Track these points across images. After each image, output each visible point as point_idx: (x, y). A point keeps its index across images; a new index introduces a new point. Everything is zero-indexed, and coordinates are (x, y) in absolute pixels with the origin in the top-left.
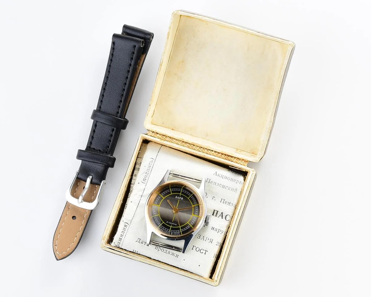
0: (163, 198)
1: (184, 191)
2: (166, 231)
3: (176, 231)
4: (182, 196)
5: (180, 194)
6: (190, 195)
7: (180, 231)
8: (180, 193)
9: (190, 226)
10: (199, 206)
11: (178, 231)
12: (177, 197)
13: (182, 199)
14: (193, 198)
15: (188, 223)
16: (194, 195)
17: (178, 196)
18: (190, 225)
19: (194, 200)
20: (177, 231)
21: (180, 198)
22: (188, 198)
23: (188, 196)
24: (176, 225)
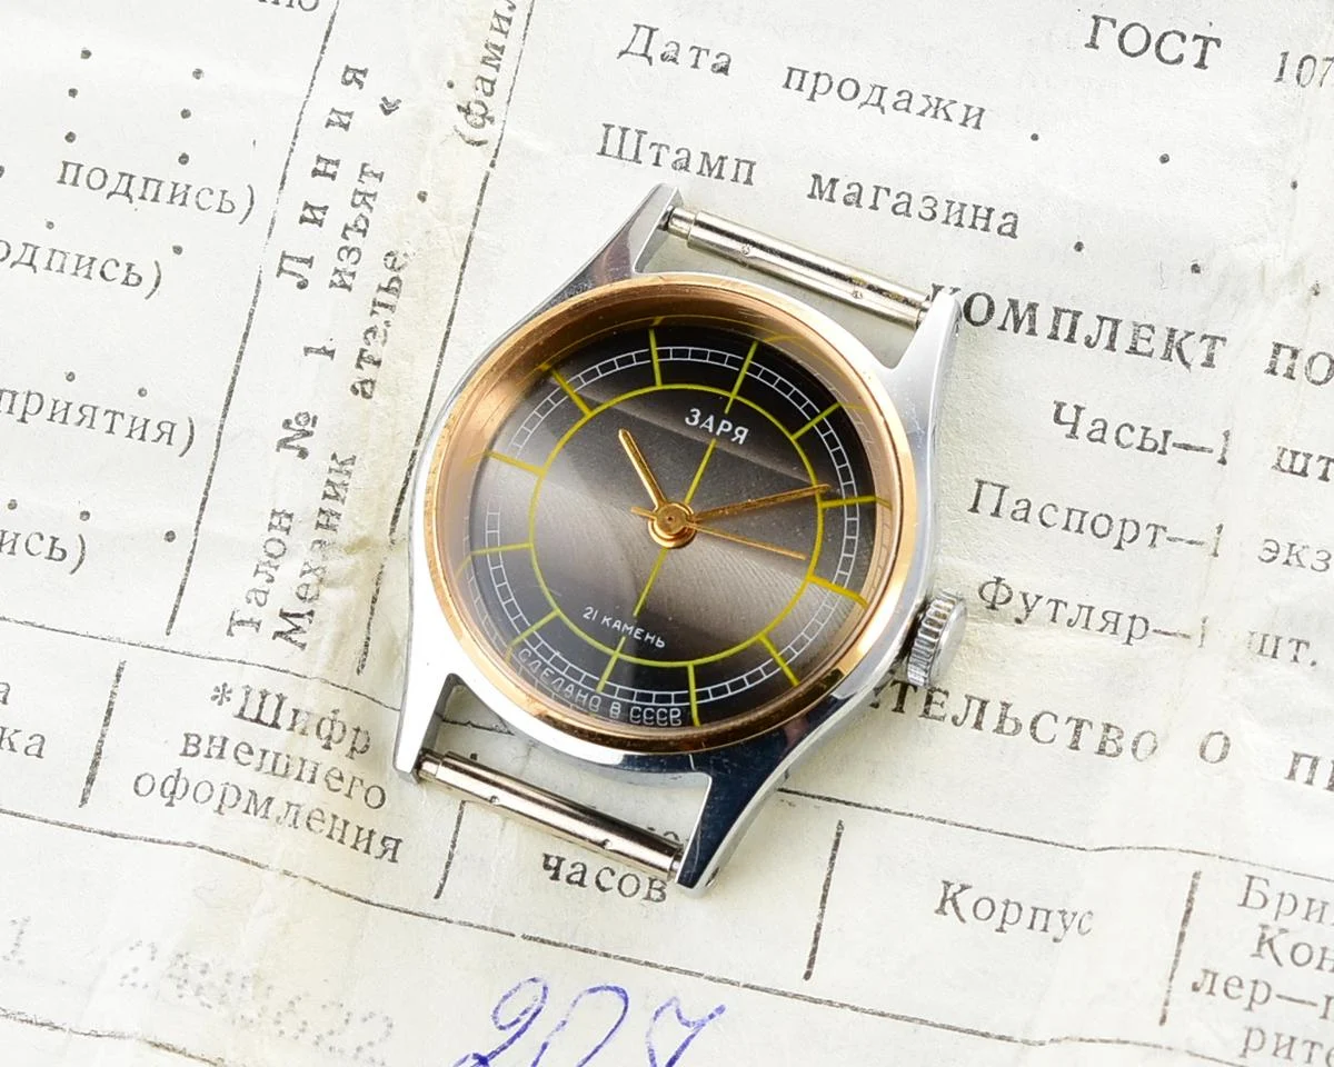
0: (582, 415)
1: (766, 375)
2: (569, 690)
3: (648, 698)
4: (740, 415)
5: (733, 396)
6: (808, 409)
7: (686, 698)
8: (730, 390)
9: (775, 665)
10: (869, 513)
11: (667, 699)
12: (703, 418)
13: (742, 435)
14: (833, 444)
15: (761, 637)
16: (841, 421)
17: (713, 406)
18: (777, 657)
19: (838, 454)
20: (660, 699)
21: (726, 426)
22: (792, 438)
23: (795, 422)
24: (660, 644)
